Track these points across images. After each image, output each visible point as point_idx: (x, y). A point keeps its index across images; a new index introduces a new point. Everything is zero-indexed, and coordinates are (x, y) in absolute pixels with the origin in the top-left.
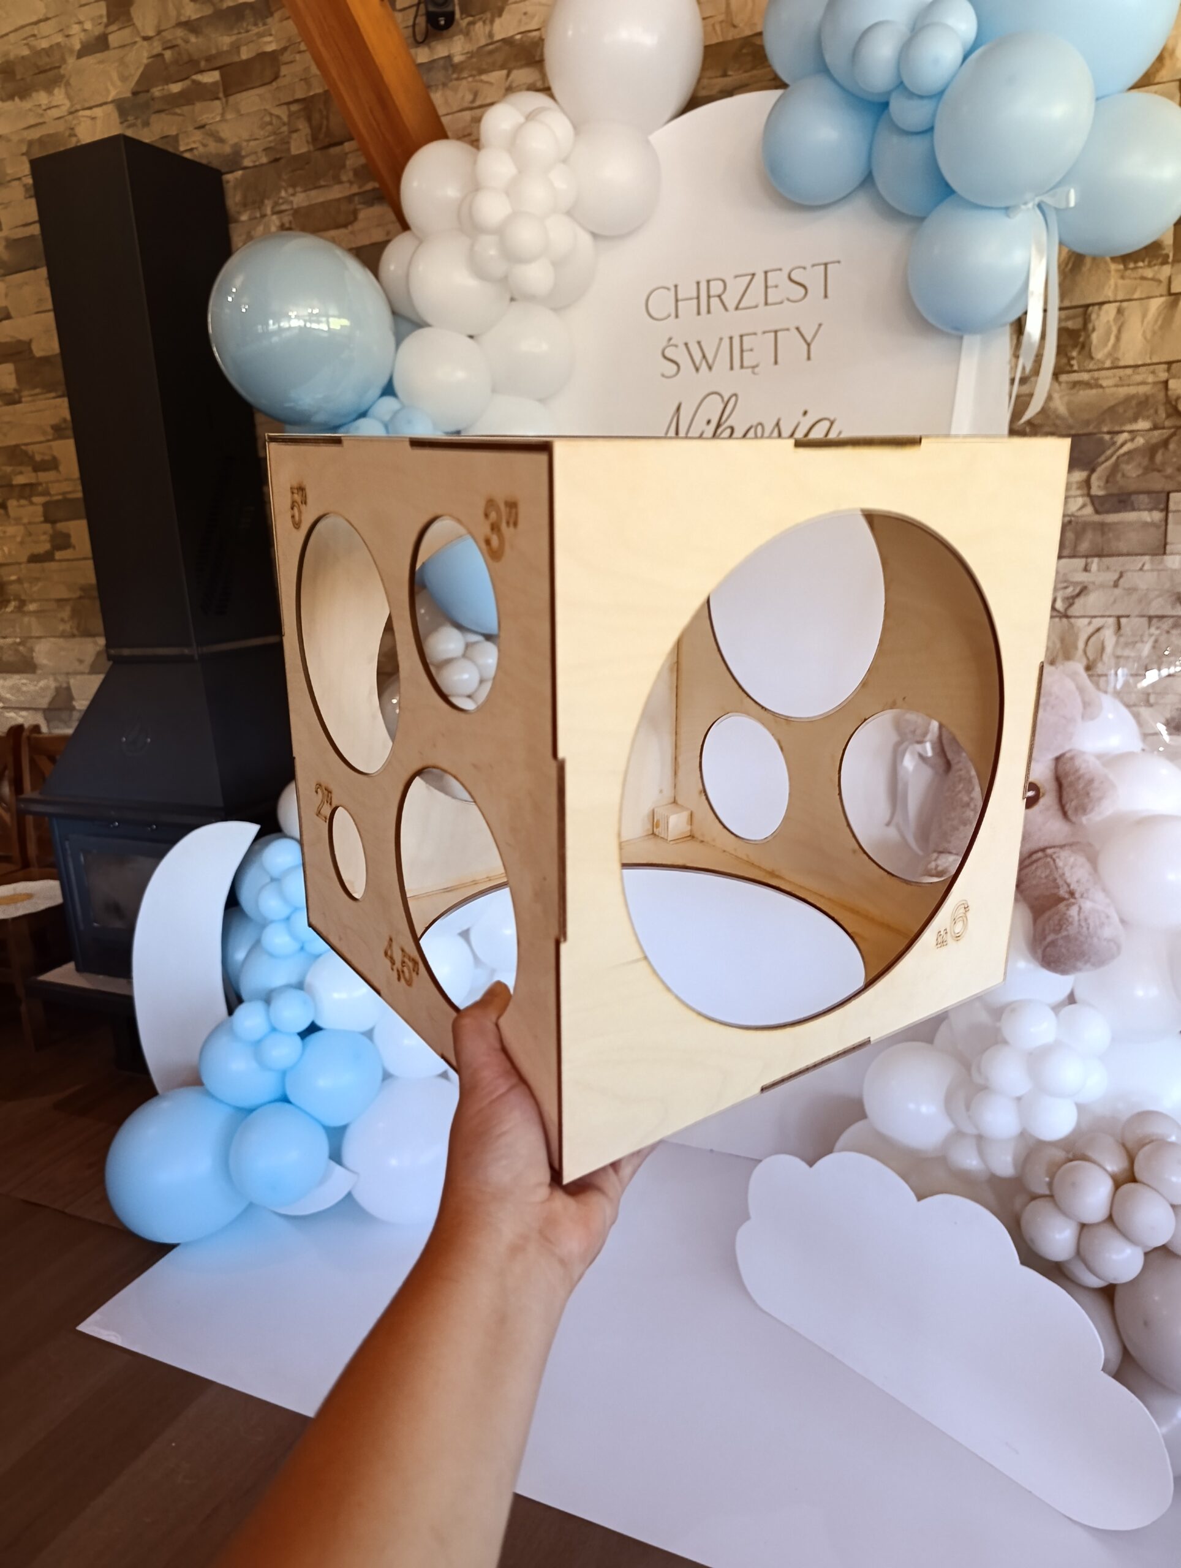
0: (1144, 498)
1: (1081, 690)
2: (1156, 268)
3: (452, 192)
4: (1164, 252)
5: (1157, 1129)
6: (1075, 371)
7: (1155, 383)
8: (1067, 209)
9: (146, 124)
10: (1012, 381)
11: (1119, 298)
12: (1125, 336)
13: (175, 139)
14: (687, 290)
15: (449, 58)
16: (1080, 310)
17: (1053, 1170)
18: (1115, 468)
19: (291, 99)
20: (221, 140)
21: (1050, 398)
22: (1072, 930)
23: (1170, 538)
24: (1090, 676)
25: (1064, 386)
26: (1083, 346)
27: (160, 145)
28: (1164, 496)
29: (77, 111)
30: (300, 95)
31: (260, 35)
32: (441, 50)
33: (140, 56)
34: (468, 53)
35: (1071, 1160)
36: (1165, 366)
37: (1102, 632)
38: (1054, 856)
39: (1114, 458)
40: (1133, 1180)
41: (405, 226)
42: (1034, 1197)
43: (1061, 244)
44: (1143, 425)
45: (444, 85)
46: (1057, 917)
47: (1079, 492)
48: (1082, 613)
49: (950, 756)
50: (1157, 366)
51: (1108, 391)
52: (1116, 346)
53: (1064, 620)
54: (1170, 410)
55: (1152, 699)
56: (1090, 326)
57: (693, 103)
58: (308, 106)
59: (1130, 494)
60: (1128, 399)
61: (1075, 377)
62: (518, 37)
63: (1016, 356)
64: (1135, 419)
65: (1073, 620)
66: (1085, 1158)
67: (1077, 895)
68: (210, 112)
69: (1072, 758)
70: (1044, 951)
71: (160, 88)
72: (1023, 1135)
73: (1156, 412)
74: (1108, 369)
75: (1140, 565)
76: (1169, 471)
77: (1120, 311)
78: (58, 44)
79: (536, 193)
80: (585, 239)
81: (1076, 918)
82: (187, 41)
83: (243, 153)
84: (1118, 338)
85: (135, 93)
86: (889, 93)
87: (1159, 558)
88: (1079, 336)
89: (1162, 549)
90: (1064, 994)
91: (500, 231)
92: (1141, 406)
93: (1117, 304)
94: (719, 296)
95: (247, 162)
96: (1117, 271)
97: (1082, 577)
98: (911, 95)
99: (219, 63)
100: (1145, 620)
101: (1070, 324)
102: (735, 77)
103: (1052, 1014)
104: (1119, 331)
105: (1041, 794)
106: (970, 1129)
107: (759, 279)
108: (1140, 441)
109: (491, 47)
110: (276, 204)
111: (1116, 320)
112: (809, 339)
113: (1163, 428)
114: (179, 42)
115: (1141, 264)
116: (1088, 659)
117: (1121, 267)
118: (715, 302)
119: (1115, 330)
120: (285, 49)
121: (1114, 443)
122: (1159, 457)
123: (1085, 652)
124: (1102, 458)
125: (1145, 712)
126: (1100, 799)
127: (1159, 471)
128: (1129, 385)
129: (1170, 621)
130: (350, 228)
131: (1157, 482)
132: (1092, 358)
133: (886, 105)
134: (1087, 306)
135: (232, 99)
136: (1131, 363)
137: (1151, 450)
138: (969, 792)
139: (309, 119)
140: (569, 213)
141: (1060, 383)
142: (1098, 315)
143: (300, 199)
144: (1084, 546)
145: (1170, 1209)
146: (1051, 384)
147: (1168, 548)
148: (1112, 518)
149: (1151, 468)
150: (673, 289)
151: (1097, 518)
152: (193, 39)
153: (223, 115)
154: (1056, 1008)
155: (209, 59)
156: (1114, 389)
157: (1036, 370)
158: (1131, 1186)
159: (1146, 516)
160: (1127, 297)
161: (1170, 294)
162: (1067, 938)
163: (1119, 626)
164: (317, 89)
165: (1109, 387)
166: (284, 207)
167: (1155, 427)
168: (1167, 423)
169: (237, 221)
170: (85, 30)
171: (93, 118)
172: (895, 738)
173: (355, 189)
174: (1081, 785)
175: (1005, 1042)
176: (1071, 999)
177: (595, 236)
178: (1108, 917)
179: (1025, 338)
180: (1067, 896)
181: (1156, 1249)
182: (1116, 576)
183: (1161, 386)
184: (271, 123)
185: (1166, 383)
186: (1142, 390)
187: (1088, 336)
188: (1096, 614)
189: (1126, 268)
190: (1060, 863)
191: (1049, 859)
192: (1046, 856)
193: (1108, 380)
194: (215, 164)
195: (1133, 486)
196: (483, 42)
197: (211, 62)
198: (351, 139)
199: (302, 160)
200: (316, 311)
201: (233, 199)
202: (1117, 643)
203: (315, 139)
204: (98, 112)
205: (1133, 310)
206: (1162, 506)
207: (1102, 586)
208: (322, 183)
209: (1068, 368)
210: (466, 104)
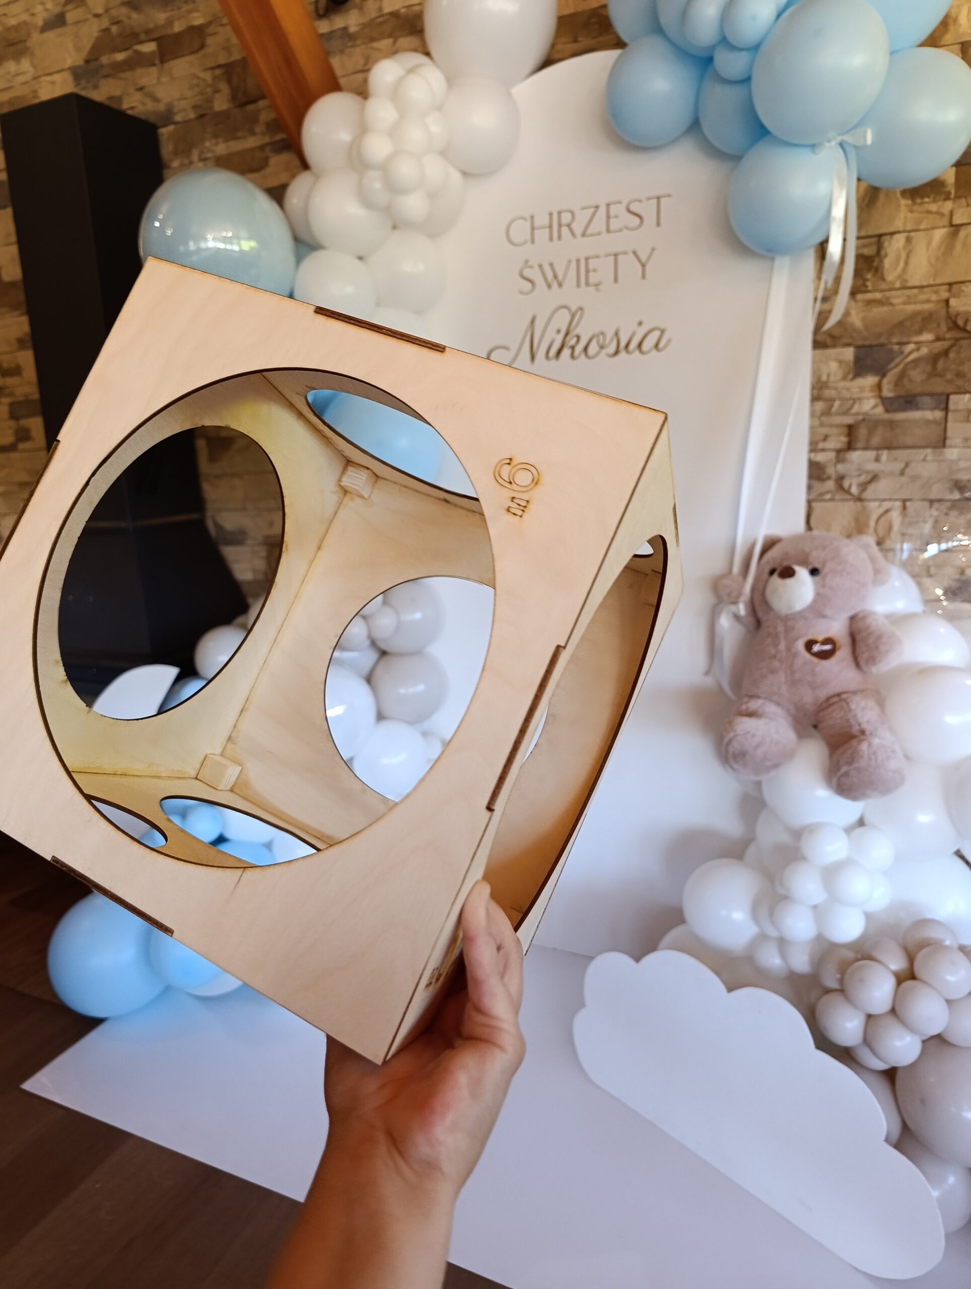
0: (927, 400)
1: (873, 560)
2: (940, 203)
3: (345, 136)
4: (947, 189)
5: (933, 933)
6: (869, 292)
7: (938, 302)
8: (865, 146)
9: (96, 87)
10: (816, 299)
11: (909, 227)
12: (913, 261)
13: (119, 99)
14: (542, 220)
15: (345, 29)
16: (874, 240)
17: (844, 968)
18: (902, 375)
19: (213, 65)
20: (157, 100)
21: (847, 314)
22: (863, 763)
23: (949, 433)
24: (881, 550)
25: (860, 304)
26: (877, 270)
27: (107, 103)
28: (945, 397)
29: (39, 77)
30: (222, 61)
31: (190, 12)
32: (339, 22)
33: (91, 31)
34: (361, 24)
35: (858, 960)
36: (946, 287)
37: (890, 513)
38: (848, 700)
39: (901, 366)
40: (913, 977)
41: (305, 165)
42: (828, 991)
43: (859, 180)
44: (927, 337)
45: (342, 52)
46: (849, 752)
47: (870, 394)
48: (873, 497)
49: (760, 615)
50: (939, 287)
51: (897, 308)
52: (905, 270)
53: (859, 504)
54: (951, 325)
55: (933, 571)
56: (883, 253)
57: (547, 62)
58: (229, 71)
59: (915, 396)
60: (914, 315)
61: (869, 296)
62: (403, 10)
63: (819, 278)
64: (920, 332)
65: (866, 504)
66: (871, 958)
67: (867, 733)
68: (148, 76)
69: (864, 618)
70: (839, 779)
71: (107, 57)
72: (820, 938)
73: (938, 326)
74: (899, 289)
75: (922, 457)
76: (949, 376)
77: (908, 240)
78: (25, 23)
79: (415, 135)
80: (456, 176)
81: (866, 753)
82: (129, 18)
83: (175, 110)
84: (907, 263)
85: (87, 62)
86: (713, 48)
87: (938, 450)
88: (873, 261)
89: (942, 442)
90: (853, 818)
91: (384, 168)
92: (926, 321)
93: (906, 234)
94: (569, 225)
95: (178, 118)
96: (907, 206)
97: (873, 467)
98: (734, 48)
99: (155, 35)
100: (927, 504)
101: (866, 252)
102: (584, 42)
103: (843, 835)
104: (908, 257)
105: (837, 648)
106: (773, 933)
107: (602, 211)
108: (924, 351)
109: (381, 19)
110: (201, 153)
111: (905, 247)
112: (644, 259)
113: (944, 339)
114: (124, 18)
115: (927, 200)
116: (877, 535)
117: (909, 202)
118: (565, 230)
119: (904, 256)
120: (209, 23)
121: (902, 352)
122: (940, 365)
123: (876, 530)
124: (892, 365)
125: (927, 581)
126: (887, 652)
127: (940, 376)
128: (915, 303)
129: (948, 504)
130: (263, 172)
131: (939, 386)
132: (883, 279)
133: (710, 60)
134: (880, 236)
135: (167, 65)
136: (917, 284)
137: (934, 359)
138: (776, 645)
139: (229, 82)
140: (443, 153)
141: (856, 301)
142: (890, 243)
143: (221, 148)
144: (876, 440)
145: (944, 1005)
146: (848, 303)
147: (948, 442)
148: (900, 416)
149: (934, 373)
150: (529, 219)
151: (887, 416)
152: (135, 15)
153: (159, 78)
154: (848, 830)
155: (147, 32)
156: (902, 307)
157: (835, 290)
158: (910, 983)
159: (929, 415)
160: (916, 228)
161: (951, 225)
162: (858, 770)
163: (904, 508)
164: (236, 56)
165: (899, 304)
166: (209, 155)
167: (938, 339)
168: (948, 336)
169: (169, 167)
170: (46, 10)
171: (53, 83)
172: (712, 600)
173: (267, 140)
174: (871, 641)
175: (804, 859)
176: (861, 823)
177: (465, 174)
178: (893, 751)
179: (827, 263)
180: (858, 734)
181: (932, 1037)
182: (902, 465)
183: (943, 305)
184: (197, 85)
185: (947, 301)
186: (926, 307)
187: (881, 262)
188: (886, 497)
189: (914, 203)
190: (853, 706)
191: (843, 703)
192: (841, 700)
193: (897, 298)
194: (152, 119)
195: (918, 389)
196: (374, 14)
197: (150, 34)
198: (263, 97)
199: (223, 116)
200: (230, 234)
201: (166, 149)
202: (902, 523)
203: (233, 98)
204: (57, 78)
205: (919, 239)
206: (943, 406)
207: (891, 474)
208: (240, 134)
209: (864, 289)
210: (360, 68)
